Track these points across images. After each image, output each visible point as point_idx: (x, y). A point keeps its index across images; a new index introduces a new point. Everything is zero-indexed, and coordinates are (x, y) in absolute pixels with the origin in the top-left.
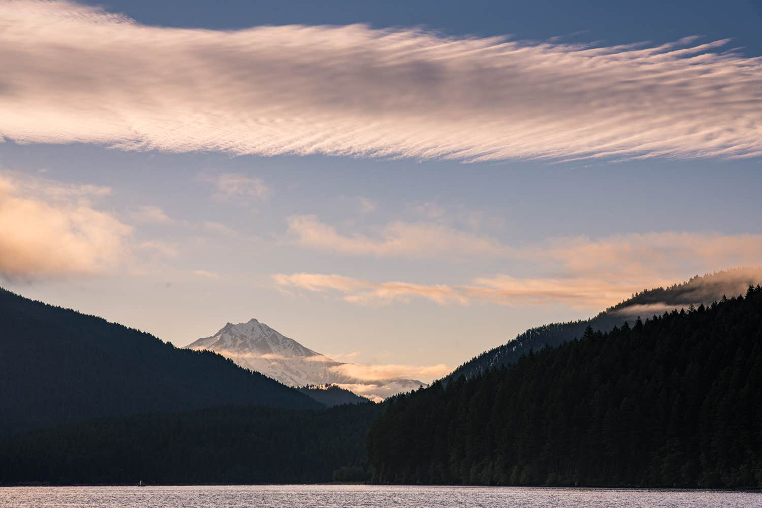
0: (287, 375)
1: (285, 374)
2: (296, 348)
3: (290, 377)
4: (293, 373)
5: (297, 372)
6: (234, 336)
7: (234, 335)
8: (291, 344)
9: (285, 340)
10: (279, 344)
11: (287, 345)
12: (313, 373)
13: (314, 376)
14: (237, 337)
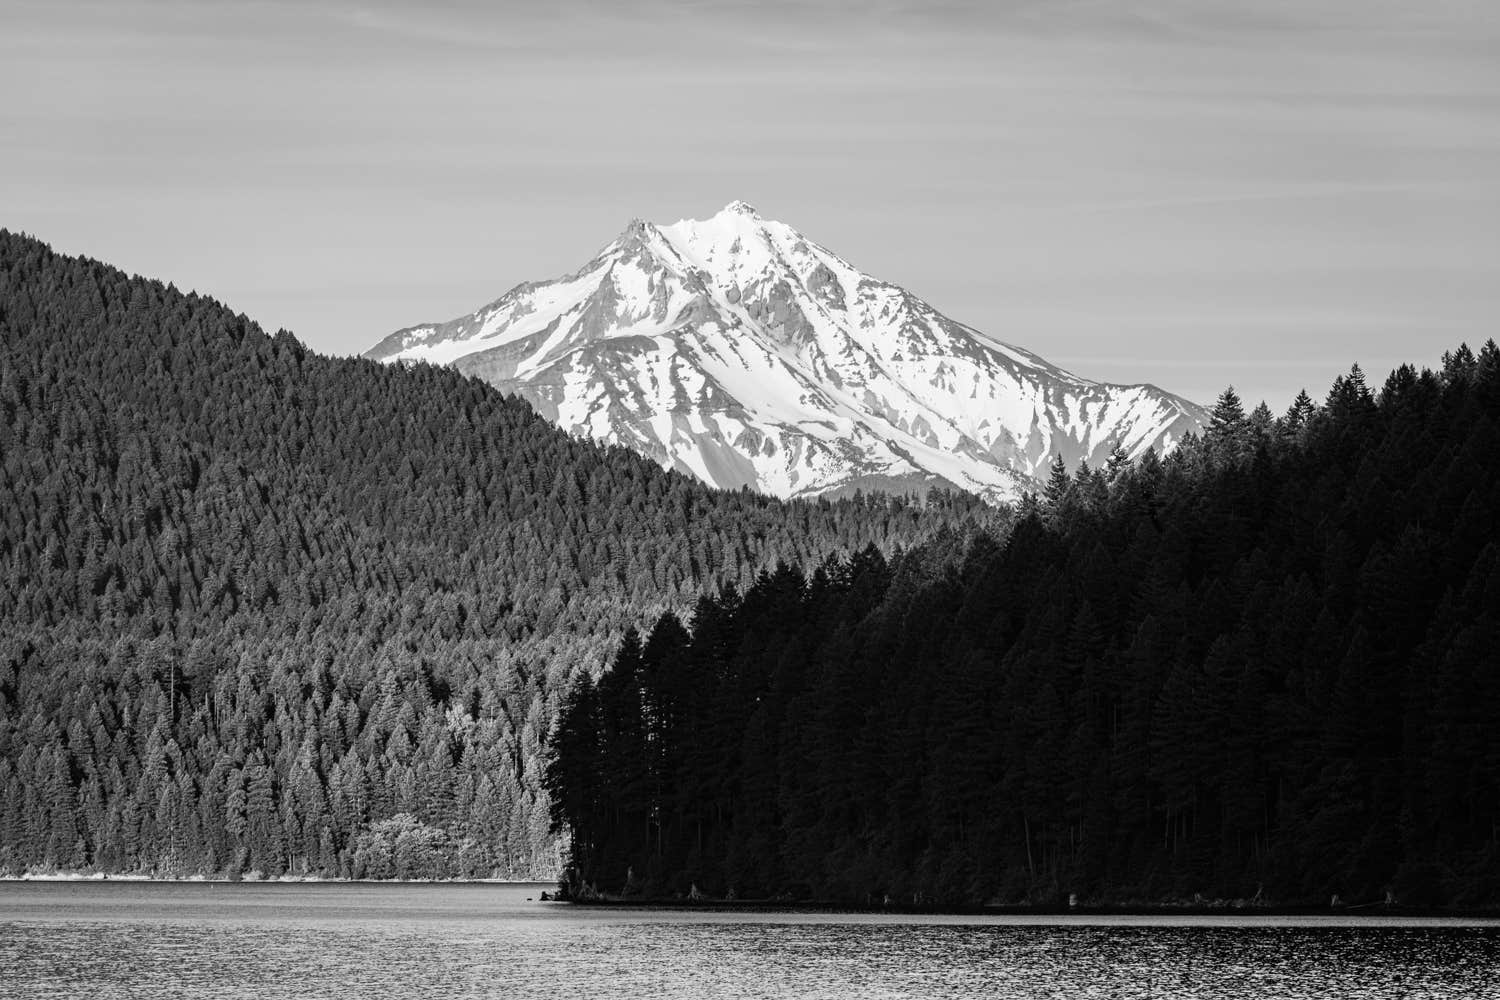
0: (876, 436)
1: (867, 429)
2: (914, 322)
3: (889, 443)
4: (903, 427)
5: (920, 420)
6: (657, 276)
7: (657, 268)
8: (893, 309)
9: (866, 291)
10: (844, 308)
11: (876, 310)
12: (985, 424)
13: (987, 438)
14: (674, 276)
